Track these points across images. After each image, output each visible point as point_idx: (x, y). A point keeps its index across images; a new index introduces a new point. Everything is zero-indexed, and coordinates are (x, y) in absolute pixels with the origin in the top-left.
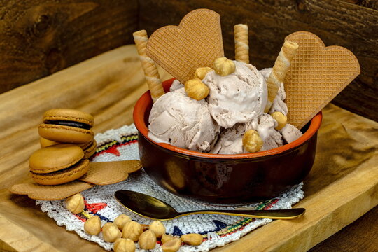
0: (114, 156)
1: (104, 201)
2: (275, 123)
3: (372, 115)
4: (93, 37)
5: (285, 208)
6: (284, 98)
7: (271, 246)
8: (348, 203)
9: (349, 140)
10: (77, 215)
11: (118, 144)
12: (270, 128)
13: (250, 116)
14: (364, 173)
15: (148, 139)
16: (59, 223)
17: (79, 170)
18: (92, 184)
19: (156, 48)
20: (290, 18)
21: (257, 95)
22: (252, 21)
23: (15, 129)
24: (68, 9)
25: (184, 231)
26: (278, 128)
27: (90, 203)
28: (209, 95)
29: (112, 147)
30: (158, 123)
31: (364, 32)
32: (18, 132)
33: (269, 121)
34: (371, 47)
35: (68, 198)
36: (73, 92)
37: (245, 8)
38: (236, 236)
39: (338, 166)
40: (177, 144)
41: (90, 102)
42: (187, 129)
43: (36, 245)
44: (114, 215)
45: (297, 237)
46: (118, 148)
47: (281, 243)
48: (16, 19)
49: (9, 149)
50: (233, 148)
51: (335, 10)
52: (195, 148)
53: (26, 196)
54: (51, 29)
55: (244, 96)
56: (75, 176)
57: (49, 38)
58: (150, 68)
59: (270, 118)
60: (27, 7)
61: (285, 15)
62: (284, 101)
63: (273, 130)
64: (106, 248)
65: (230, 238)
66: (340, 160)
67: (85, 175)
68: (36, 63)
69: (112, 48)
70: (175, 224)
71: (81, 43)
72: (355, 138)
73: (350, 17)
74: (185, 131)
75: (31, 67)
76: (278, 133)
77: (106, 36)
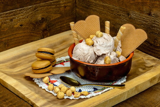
0: (62, 65)
1: (56, 80)
2: (116, 55)
3: (153, 55)
4: (59, 26)
5: (119, 84)
6: (121, 46)
7: (112, 97)
8: (141, 84)
9: (145, 63)
10: (46, 84)
11: (64, 62)
12: (114, 56)
13: (107, 52)
14: (148, 74)
15: (72, 58)
16: (40, 86)
17: (48, 69)
18: (52, 74)
19: (77, 28)
20: (126, 20)
21: (110, 44)
22: (113, 22)
23: (30, 55)
24: (51, 16)
25: (82, 91)
26: (118, 57)
27: (51, 80)
28: (93, 44)
29: (62, 63)
30: (75, 53)
31: (151, 25)
32: (31, 56)
33: (114, 54)
34: (153, 31)
35: (43, 78)
36: (51, 44)
37: (111, 17)
38: (100, 93)
39: (140, 72)
40: (82, 61)
41: (57, 48)
42: (85, 55)
43: (29, 92)
44: (59, 85)
45: (121, 94)
46: (64, 63)
47: (115, 96)
48: (32, 18)
49: (27, 62)
50: (101, 62)
51: (141, 18)
52: (88, 62)
53: (29, 77)
54: (44, 22)
55: (106, 44)
56: (46, 71)
57: (44, 26)
58: (75, 35)
59: (115, 53)
60: (36, 14)
61: (124, 19)
62: (121, 48)
63: (115, 57)
64: (55, 95)
65: (98, 94)
66: (140, 70)
67: (51, 71)
68: (39, 34)
69: (66, 31)
70: (80, 88)
71: (55, 28)
72: (146, 62)
73: (146, 20)
74: (84, 56)
75: (37, 35)
76: (118, 59)
77: (64, 26)
